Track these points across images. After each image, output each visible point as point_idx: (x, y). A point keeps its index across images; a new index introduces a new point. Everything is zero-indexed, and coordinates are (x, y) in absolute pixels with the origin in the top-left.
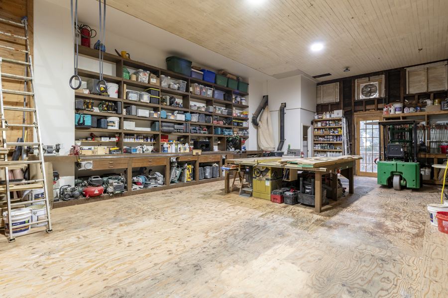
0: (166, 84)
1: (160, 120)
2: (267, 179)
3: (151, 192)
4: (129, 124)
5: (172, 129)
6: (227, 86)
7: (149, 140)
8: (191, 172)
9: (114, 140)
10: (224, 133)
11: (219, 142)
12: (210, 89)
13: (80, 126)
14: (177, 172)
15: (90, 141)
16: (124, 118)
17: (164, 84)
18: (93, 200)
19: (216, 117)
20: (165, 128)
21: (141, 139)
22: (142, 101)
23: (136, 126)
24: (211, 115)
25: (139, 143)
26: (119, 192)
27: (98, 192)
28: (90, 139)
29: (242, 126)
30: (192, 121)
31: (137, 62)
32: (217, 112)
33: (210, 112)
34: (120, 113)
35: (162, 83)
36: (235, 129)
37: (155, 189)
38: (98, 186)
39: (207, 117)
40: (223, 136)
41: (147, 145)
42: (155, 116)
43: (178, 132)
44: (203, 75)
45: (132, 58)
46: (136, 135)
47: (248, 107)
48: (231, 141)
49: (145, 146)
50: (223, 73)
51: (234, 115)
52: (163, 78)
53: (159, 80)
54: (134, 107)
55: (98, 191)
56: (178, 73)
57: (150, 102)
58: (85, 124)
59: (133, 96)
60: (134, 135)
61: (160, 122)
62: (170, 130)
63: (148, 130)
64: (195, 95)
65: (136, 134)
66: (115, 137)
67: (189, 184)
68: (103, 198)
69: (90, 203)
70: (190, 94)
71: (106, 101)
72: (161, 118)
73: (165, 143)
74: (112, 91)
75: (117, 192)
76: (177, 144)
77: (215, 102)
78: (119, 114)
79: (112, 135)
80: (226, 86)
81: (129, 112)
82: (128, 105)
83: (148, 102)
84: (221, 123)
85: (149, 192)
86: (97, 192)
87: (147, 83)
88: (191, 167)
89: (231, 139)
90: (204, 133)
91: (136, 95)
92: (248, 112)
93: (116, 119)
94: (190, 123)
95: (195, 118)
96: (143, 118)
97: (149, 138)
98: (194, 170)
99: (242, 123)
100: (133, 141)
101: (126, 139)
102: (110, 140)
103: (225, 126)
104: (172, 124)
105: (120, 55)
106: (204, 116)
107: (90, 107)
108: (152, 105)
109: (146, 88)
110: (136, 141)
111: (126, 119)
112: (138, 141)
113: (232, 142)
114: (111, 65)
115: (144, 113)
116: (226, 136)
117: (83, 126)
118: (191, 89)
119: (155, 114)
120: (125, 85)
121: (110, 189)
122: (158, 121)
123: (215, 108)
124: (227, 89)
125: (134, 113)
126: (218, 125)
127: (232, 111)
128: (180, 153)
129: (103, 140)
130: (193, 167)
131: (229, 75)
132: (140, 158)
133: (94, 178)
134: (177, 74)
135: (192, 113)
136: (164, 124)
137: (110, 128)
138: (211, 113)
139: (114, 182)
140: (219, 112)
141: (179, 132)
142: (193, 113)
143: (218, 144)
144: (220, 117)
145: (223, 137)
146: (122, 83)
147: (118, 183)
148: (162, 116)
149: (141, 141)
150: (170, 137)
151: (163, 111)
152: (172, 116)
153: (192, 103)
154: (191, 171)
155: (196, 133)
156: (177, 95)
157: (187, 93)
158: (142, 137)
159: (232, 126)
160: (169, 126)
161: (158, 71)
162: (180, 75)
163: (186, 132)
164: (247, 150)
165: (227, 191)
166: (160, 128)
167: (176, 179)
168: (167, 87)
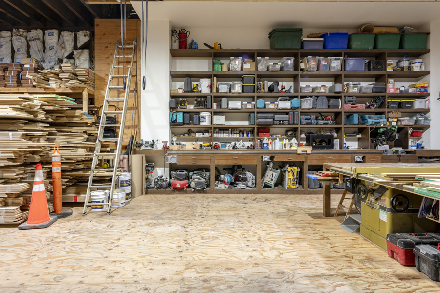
0: (264, 66)
1: (256, 110)
2: (383, 208)
3: (237, 194)
4: (219, 118)
5: (272, 120)
6: (375, 47)
7: (245, 135)
8: (296, 177)
9: (207, 135)
10: (367, 122)
11: (359, 136)
12: (336, 59)
13: (173, 123)
14: (274, 174)
15: (186, 136)
16: (214, 112)
17: (262, 68)
18: (178, 192)
19: (350, 99)
20: (260, 120)
21: (237, 133)
22: (233, 91)
23: (227, 120)
24: (340, 97)
25: (235, 138)
26: (200, 188)
27: (180, 186)
28: (186, 135)
29: (412, 107)
30: (303, 107)
31: (232, 50)
32: (351, 91)
33: (336, 93)
34: (210, 107)
35: (258, 66)
36: (390, 115)
37: (242, 191)
38: (181, 180)
39: (332, 101)
40: (364, 126)
41: (244, 140)
42: (249, 106)
43: (280, 124)
44: (324, 42)
45: (224, 47)
46: (230, 130)
47: (429, 73)
48: (383, 133)
49: (241, 141)
50: (366, 29)
51: (392, 91)
52: (260, 60)
53: (254, 65)
54: (224, 100)
55: (180, 184)
56: (281, 49)
57: (243, 91)
58: (178, 121)
59: (223, 88)
60: (228, 130)
61: (256, 113)
62: (267, 122)
63: (246, 123)
64: (309, 73)
65: (230, 128)
66: (208, 132)
67: (290, 191)
68: (186, 193)
69: (175, 195)
70: (300, 73)
71: (198, 97)
72: (257, 108)
73: (266, 138)
74: (204, 86)
75: (198, 188)
76: (281, 140)
77: (346, 76)
78: (209, 109)
79: (206, 130)
80: (371, 47)
81: (220, 106)
82: (218, 98)
83: (240, 91)
84: (361, 107)
85: (234, 194)
86: (178, 186)
87: (240, 70)
88: (296, 169)
89: (382, 130)
90: (324, 123)
91: (226, 86)
92: (429, 84)
93: (206, 115)
94: (299, 111)
95: (307, 104)
96: (235, 111)
97: (245, 132)
98: (301, 174)
99: (411, 103)
100: (227, 136)
101: (220, 134)
102: (204, 136)
103: (368, 110)
104: (272, 115)
105: (212, 48)
106: (325, 100)
107: (183, 104)
108: (245, 94)
109: (239, 77)
110: (231, 136)
111: (216, 113)
112: (233, 136)
113: (386, 136)
114: (207, 60)
115: (235, 105)
116: (369, 127)
117: (176, 123)
118: (302, 66)
119: (248, 105)
120: (215, 78)
121: (193, 184)
122: (254, 112)
123: (347, 85)
124: (375, 51)
125: (224, 105)
126: (354, 110)
127: (386, 85)
128: (285, 150)
129: (198, 135)
130: (299, 170)
131: (376, 30)
132: (224, 155)
133: (180, 172)
134: (279, 51)
135: (302, 97)
136: (259, 115)
137: (202, 123)
138: (339, 93)
139: (196, 178)
140: (356, 90)
141: (283, 124)
142: (305, 97)
143: (359, 139)
144: (357, 97)
145: (365, 128)
146: (212, 76)
147: (200, 179)
148: (258, 106)
149: (237, 136)
150: (272, 130)
151: (261, 99)
152: (271, 104)
153: (303, 84)
154: (295, 174)
155: (311, 123)
156: (282, 77)
157: (296, 72)
158: (238, 132)
159: (386, 110)
160: (266, 118)
161: (254, 53)
162: (285, 51)
163: (294, 124)
164: (427, 148)
165: (328, 213)
166: (256, 120)
167: (272, 183)
168: (266, 70)
